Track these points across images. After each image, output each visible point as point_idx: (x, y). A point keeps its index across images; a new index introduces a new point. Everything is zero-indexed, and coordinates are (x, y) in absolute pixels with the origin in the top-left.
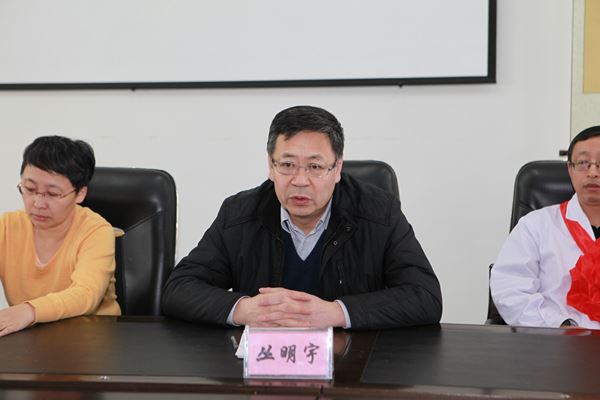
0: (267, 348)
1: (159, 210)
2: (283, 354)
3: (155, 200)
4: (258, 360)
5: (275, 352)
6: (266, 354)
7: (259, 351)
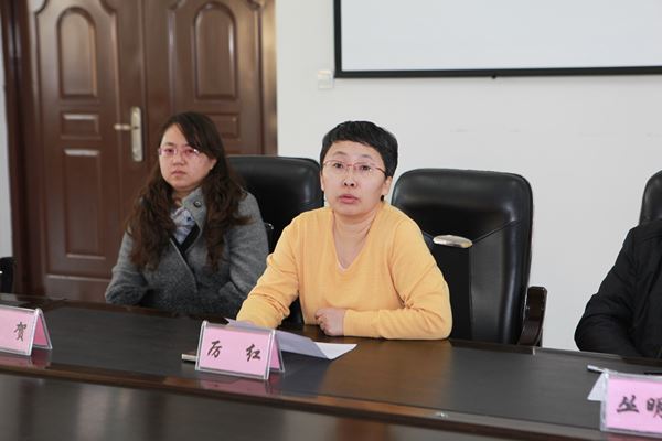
0: (630, 398)
1: (513, 219)
2: (650, 407)
3: (509, 208)
4: (618, 411)
5: (641, 404)
6: (628, 406)
7: (621, 400)
